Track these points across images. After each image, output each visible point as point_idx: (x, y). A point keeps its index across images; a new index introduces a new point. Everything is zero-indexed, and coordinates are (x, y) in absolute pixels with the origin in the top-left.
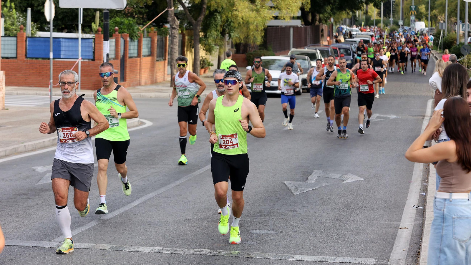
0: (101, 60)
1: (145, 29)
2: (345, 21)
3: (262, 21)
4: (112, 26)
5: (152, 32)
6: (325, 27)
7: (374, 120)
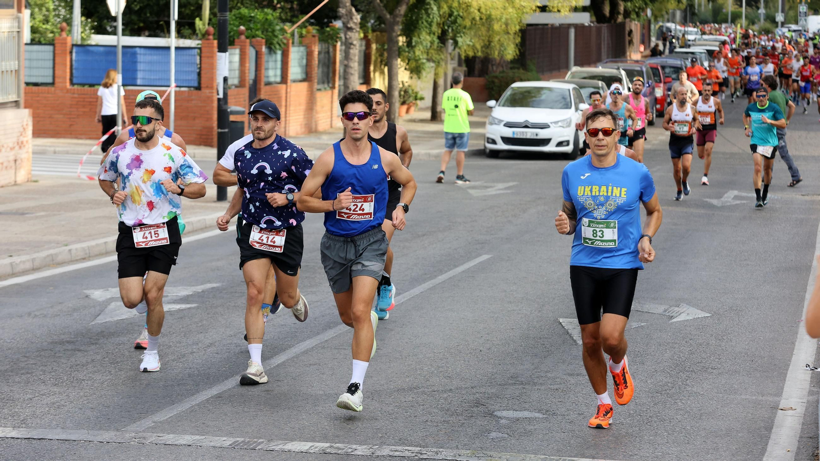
0: (212, 88)
1: (296, 30)
2: (674, 15)
3: (516, 15)
4: (234, 25)
5: (309, 36)
6: (635, 26)
7: (730, 202)
